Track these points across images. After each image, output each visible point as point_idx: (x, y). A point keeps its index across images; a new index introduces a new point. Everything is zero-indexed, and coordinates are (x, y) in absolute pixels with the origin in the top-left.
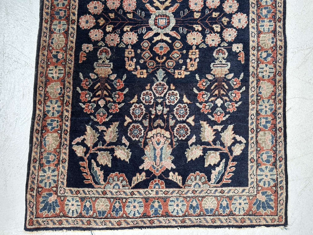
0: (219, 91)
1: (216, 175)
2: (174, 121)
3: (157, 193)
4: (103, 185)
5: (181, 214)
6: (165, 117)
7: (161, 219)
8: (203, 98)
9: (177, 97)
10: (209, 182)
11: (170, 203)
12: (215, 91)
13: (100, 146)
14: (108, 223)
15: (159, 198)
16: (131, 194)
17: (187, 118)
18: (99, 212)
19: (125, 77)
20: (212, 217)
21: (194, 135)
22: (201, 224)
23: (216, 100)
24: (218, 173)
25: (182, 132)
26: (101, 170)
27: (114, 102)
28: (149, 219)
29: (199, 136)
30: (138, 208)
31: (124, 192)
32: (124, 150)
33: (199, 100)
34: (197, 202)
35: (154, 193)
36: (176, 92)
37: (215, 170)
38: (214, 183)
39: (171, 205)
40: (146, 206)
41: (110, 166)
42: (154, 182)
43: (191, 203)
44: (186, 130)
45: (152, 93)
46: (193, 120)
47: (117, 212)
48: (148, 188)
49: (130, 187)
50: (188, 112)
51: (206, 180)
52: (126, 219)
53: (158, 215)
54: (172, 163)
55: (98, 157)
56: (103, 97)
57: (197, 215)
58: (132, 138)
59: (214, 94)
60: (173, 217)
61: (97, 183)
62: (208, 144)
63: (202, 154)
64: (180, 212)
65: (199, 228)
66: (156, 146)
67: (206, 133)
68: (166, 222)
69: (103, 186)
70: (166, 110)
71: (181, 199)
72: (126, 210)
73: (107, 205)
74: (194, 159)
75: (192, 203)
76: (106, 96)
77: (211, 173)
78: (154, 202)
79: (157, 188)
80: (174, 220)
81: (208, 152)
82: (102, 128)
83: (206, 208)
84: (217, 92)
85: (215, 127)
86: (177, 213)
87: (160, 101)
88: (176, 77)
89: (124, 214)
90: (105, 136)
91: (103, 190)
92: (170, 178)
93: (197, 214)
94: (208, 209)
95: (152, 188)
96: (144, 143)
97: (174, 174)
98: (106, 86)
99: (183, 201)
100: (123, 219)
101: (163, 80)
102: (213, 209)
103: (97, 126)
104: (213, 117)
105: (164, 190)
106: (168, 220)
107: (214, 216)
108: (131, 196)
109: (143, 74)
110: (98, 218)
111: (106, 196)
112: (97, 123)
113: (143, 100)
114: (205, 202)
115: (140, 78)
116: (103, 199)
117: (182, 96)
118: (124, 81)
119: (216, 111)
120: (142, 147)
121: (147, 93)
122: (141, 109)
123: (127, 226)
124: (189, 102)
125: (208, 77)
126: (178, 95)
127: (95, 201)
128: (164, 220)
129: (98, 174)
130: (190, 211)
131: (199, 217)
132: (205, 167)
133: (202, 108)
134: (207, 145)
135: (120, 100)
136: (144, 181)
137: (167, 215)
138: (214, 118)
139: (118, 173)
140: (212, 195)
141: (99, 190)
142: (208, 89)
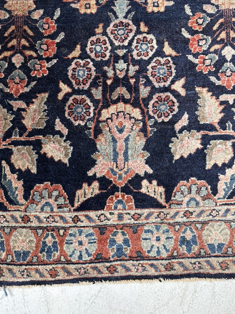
0: (227, 33)
1: (226, 183)
2: (149, 88)
3: (120, 217)
4: (22, 205)
5: (164, 254)
6: (132, 81)
7: (129, 264)
8: (199, 45)
9: (152, 46)
10: (215, 195)
11: (144, 235)
12: (220, 33)
13: (15, 137)
14: (33, 273)
15: (125, 225)
16: (73, 221)
17: (173, 82)
18: (18, 254)
19: (58, 13)
20: (221, 259)
21: (186, 112)
22: (202, 271)
23: (223, 48)
24: (231, 179)
25: (163, 107)
26: (19, 179)
27: (40, 58)
28: (108, 264)
29: (195, 114)
30: (86, 246)
31: (62, 218)
32: (59, 143)
33: (192, 49)
34: (192, 232)
35: (115, 217)
36: (151, 37)
37: (224, 173)
38: (224, 197)
39: (146, 239)
40: (101, 242)
41: (34, 171)
42: (114, 198)
43: (182, 235)
44: (170, 103)
45: (107, 39)
46: (183, 87)
47: (49, 252)
48: (103, 209)
49: (72, 209)
50: (174, 71)
51: (209, 192)
52: (66, 265)
53: (123, 257)
54: (146, 163)
55: (12, 156)
56: (21, 50)
57: (194, 256)
58: (73, 121)
59: (219, 39)
60: (150, 260)
61: (12, 202)
62: (211, 127)
63: (200, 147)
64: (163, 251)
65: (197, 278)
66: (117, 135)
67: (206, 108)
68: (138, 269)
69: (23, 207)
70: (133, 69)
71: (165, 227)
72: (65, 248)
73: (31, 241)
74: (185, 156)
75: (184, 235)
76: (24, 47)
77: (218, 180)
78: (115, 234)
79: (120, 209)
80: (152, 265)
81: (211, 142)
82: (18, 104)
83: (210, 242)
84: (223, 35)
85: (223, 97)
86: (158, 252)
87: (121, 53)
88: (150, 10)
89: (62, 257)
90: (24, 118)
91: (23, 214)
92: (143, 190)
93: (195, 253)
94: (213, 244)
95: (111, 209)
96: (94, 131)
97: (150, 182)
98: (25, 31)
99: (168, 231)
100: (59, 266)
101: (125, 17)
102: (223, 244)
103: (10, 100)
104: (218, 78)
105: (132, 212)
106: (142, 266)
107: (224, 257)
108: (74, 225)
109: (89, 8)
110: (15, 265)
111: (29, 224)
112: (10, 96)
113: (92, 52)
114: (208, 232)
115: (85, 14)
116: (24, 230)
117: (160, 44)
118: (57, 21)
119: (223, 69)
120: (92, 137)
121: (98, 40)
122: (87, 68)
123: (67, 278)
124: (174, 53)
125: (206, 10)
126: (155, 41)
127: (10, 233)
128: (134, 265)
129: (14, 185)
130: (181, 249)
131: (199, 260)
132: (207, 168)
133: (198, 64)
134: (210, 130)
135: (50, 54)
136: (97, 196)
137: (139, 256)
138: (220, 81)
139: (49, 183)
140: (221, 219)
141: (17, 214)
142: (208, 31)
